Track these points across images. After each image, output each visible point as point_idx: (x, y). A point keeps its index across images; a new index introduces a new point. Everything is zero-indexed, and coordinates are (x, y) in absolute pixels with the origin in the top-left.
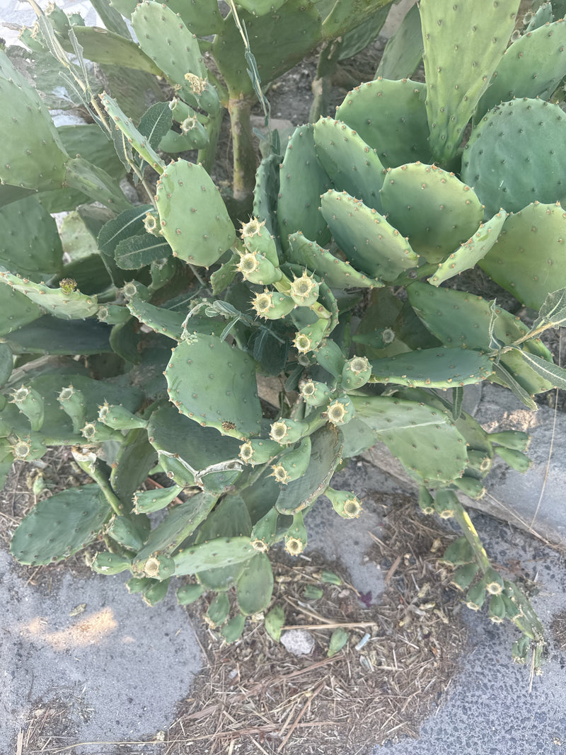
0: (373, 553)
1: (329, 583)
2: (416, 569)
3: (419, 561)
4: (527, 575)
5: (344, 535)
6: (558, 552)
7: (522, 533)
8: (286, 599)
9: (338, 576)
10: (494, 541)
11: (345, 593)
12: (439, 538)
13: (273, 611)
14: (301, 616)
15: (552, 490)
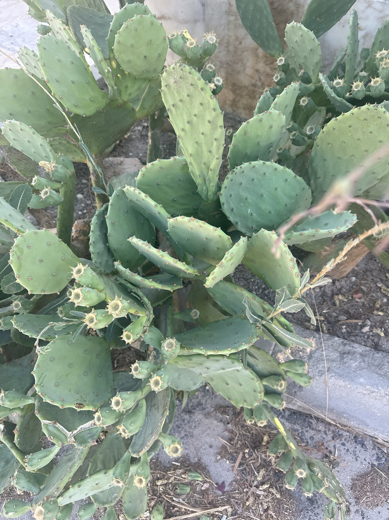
0: (223, 452)
1: (194, 480)
2: (254, 459)
3: (255, 453)
4: (330, 452)
5: (202, 442)
6: (348, 432)
7: (323, 422)
8: (164, 497)
9: (200, 474)
10: (304, 430)
11: (206, 486)
12: (267, 434)
13: (155, 508)
14: (176, 509)
15: (333, 392)
